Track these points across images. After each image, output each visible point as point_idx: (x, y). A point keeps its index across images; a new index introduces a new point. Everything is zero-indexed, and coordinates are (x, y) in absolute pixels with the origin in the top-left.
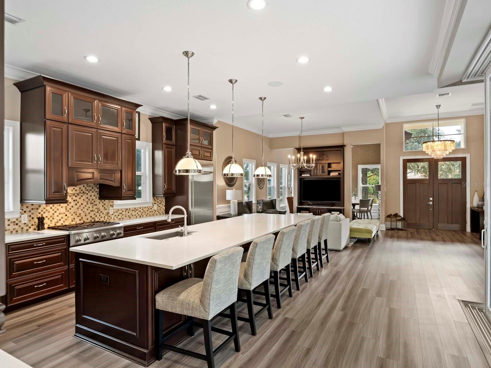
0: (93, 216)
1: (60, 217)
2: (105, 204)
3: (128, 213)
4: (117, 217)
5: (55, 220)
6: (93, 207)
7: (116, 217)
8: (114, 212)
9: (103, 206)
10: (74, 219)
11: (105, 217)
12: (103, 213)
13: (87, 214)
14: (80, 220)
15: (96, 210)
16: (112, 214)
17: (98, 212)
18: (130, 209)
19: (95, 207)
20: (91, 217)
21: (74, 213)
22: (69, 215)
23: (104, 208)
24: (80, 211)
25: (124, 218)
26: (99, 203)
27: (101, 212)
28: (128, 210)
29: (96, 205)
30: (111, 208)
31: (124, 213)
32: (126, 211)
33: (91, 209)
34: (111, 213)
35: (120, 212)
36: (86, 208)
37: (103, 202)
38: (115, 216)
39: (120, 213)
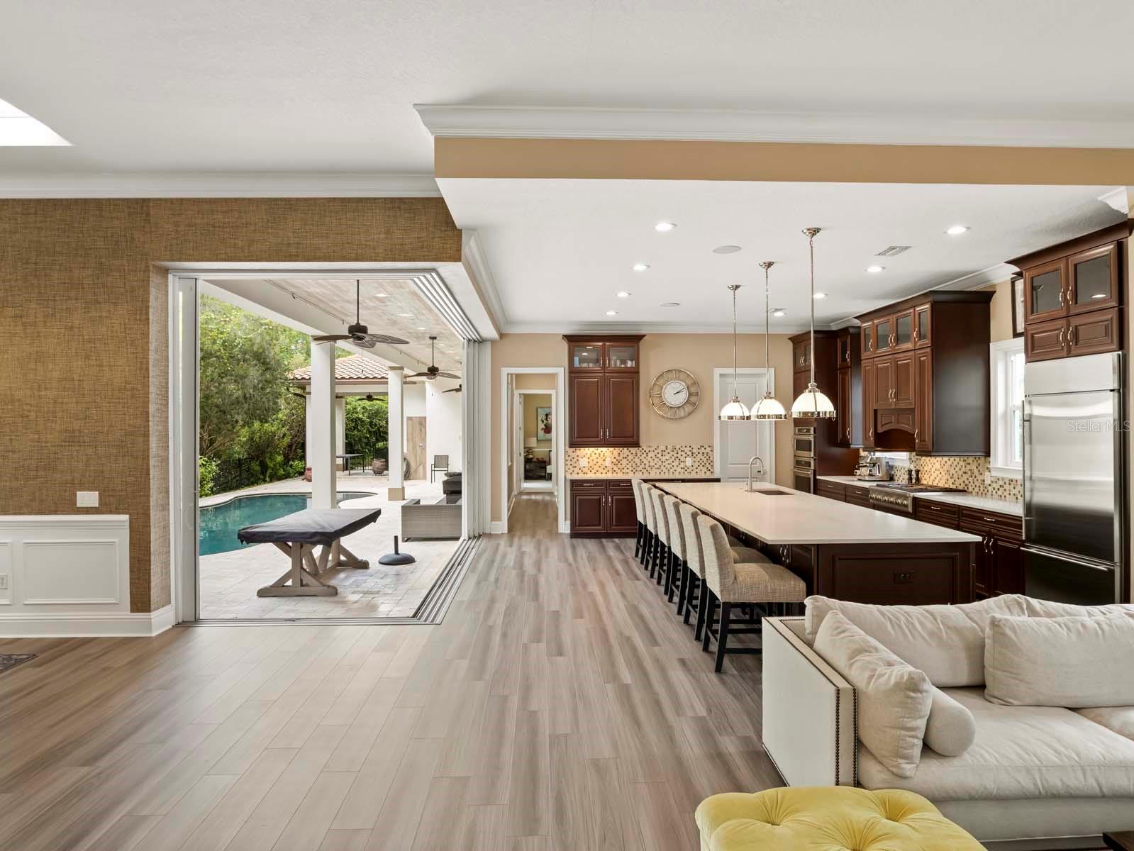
0: (967, 482)
1: (934, 475)
2: (979, 465)
3: (1014, 488)
4: (996, 492)
5: (932, 478)
6: (965, 467)
7: (994, 492)
8: (992, 482)
9: (977, 468)
10: (948, 480)
11: (980, 487)
12: (977, 480)
13: (960, 476)
14: (953, 484)
15: (969, 472)
16: (990, 485)
17: (971, 477)
18: (1016, 481)
19: (968, 467)
20: (964, 482)
21: (948, 471)
22: (943, 474)
23: (979, 471)
24: (952, 471)
25: (1008, 496)
26: (973, 461)
27: (975, 477)
28: (1014, 482)
29: (969, 464)
30: (987, 473)
31: (1007, 487)
32: (1010, 484)
33: (963, 469)
34: (988, 482)
35: (1001, 483)
36: (959, 466)
37: (977, 461)
38: (994, 489)
39: (1001, 486)
